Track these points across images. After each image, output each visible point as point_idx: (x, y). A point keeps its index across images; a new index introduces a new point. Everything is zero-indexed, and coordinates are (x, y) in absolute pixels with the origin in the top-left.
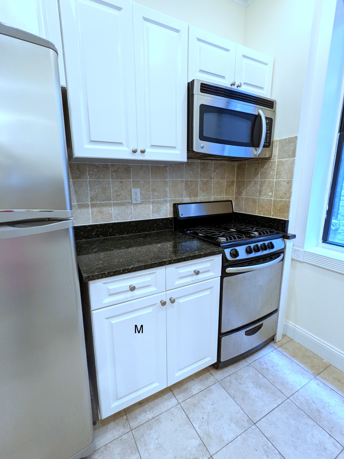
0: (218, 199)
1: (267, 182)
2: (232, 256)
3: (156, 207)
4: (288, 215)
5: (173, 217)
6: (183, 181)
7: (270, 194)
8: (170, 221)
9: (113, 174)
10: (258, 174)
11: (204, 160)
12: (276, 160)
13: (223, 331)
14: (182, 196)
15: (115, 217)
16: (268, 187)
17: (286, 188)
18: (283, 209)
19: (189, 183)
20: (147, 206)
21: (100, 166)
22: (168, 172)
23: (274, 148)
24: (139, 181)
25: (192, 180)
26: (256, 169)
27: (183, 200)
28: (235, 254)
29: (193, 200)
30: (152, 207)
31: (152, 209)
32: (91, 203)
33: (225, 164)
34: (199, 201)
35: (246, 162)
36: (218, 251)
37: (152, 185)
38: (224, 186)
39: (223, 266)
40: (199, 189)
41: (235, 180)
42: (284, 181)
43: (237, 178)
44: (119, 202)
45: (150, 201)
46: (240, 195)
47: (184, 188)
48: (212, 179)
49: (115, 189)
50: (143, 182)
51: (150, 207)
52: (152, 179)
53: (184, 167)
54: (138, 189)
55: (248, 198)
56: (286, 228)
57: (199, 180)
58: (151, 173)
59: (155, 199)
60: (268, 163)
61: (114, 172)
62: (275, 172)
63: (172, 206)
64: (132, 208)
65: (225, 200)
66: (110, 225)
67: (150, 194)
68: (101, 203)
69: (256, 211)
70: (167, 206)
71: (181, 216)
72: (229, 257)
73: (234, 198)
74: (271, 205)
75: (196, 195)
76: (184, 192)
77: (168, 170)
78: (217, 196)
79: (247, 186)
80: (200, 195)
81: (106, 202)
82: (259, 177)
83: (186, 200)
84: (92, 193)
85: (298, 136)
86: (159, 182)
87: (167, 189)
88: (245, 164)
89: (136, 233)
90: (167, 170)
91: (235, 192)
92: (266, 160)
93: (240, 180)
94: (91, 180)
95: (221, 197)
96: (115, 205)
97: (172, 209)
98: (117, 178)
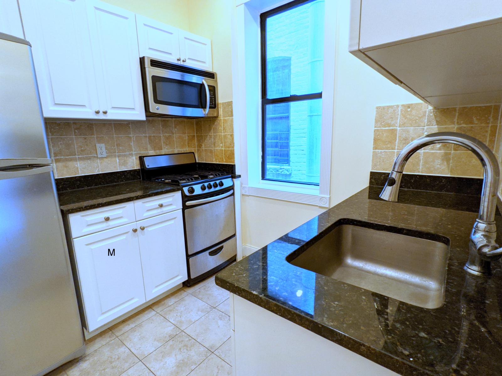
0: (182, 151)
1: (218, 136)
2: (189, 192)
3: (122, 160)
4: (234, 161)
5: (140, 168)
6: (147, 136)
7: (221, 145)
8: (137, 172)
9: (76, 131)
10: (211, 129)
11: (164, 118)
12: (222, 118)
13: (190, 253)
14: (147, 149)
15: (81, 170)
16: (219, 139)
17: (230, 140)
18: (230, 156)
19: (152, 138)
20: (113, 159)
21: (61, 123)
22: (131, 129)
23: (219, 109)
24: (103, 137)
25: (155, 135)
26: (209, 126)
27: (148, 153)
28: (192, 191)
29: (158, 152)
30: (118, 160)
31: (119, 162)
32: (55, 158)
33: (185, 121)
34: (163, 154)
35: (202, 120)
36: (177, 189)
37: (116, 140)
38: (186, 140)
39: (183, 201)
40: (162, 143)
41: (195, 135)
42: (229, 135)
43: (197, 133)
44: (84, 156)
45: (116, 155)
46: (201, 148)
47: (148, 143)
48: (173, 134)
49: (79, 144)
50: (107, 138)
51: (117, 161)
52: (115, 135)
53: (146, 124)
54: (103, 144)
55: (207, 149)
56: (234, 171)
57: (162, 135)
58: (114, 130)
59: (120, 153)
60: (217, 120)
61: (77, 129)
62: (222, 128)
63: (138, 158)
64: (98, 162)
65: (188, 152)
66: (76, 178)
67: (115, 148)
68: (66, 158)
69: (214, 160)
70: (133, 159)
71: (147, 167)
72: (187, 193)
73: (197, 151)
74: (223, 154)
75: (161, 149)
76: (149, 146)
77: (131, 127)
78: (181, 148)
79: (205, 139)
80: (164, 148)
81: (71, 157)
82: (212, 132)
83: (152, 152)
84: (55, 149)
85: (233, 101)
86: (122, 138)
87: (132, 144)
88: (201, 121)
89: (105, 184)
90: (129, 127)
91: (196, 145)
92: (215, 118)
93: (199, 135)
94: (53, 137)
95: (185, 149)
96: (80, 159)
97: (138, 162)
98: (80, 135)
